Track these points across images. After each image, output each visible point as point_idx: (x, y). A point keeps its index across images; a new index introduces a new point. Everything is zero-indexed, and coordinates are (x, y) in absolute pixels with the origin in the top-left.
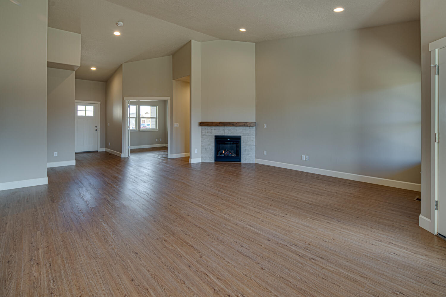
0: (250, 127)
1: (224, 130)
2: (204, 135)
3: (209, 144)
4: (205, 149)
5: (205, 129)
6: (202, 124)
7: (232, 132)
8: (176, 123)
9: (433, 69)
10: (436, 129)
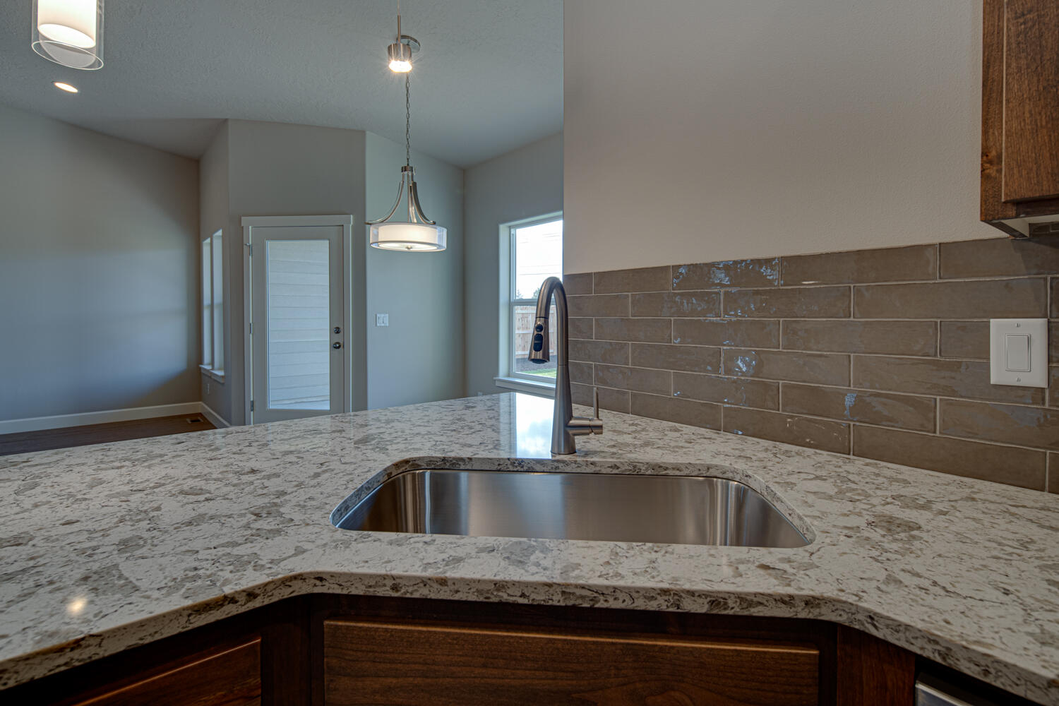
9: (245, 248)
10: (250, 317)
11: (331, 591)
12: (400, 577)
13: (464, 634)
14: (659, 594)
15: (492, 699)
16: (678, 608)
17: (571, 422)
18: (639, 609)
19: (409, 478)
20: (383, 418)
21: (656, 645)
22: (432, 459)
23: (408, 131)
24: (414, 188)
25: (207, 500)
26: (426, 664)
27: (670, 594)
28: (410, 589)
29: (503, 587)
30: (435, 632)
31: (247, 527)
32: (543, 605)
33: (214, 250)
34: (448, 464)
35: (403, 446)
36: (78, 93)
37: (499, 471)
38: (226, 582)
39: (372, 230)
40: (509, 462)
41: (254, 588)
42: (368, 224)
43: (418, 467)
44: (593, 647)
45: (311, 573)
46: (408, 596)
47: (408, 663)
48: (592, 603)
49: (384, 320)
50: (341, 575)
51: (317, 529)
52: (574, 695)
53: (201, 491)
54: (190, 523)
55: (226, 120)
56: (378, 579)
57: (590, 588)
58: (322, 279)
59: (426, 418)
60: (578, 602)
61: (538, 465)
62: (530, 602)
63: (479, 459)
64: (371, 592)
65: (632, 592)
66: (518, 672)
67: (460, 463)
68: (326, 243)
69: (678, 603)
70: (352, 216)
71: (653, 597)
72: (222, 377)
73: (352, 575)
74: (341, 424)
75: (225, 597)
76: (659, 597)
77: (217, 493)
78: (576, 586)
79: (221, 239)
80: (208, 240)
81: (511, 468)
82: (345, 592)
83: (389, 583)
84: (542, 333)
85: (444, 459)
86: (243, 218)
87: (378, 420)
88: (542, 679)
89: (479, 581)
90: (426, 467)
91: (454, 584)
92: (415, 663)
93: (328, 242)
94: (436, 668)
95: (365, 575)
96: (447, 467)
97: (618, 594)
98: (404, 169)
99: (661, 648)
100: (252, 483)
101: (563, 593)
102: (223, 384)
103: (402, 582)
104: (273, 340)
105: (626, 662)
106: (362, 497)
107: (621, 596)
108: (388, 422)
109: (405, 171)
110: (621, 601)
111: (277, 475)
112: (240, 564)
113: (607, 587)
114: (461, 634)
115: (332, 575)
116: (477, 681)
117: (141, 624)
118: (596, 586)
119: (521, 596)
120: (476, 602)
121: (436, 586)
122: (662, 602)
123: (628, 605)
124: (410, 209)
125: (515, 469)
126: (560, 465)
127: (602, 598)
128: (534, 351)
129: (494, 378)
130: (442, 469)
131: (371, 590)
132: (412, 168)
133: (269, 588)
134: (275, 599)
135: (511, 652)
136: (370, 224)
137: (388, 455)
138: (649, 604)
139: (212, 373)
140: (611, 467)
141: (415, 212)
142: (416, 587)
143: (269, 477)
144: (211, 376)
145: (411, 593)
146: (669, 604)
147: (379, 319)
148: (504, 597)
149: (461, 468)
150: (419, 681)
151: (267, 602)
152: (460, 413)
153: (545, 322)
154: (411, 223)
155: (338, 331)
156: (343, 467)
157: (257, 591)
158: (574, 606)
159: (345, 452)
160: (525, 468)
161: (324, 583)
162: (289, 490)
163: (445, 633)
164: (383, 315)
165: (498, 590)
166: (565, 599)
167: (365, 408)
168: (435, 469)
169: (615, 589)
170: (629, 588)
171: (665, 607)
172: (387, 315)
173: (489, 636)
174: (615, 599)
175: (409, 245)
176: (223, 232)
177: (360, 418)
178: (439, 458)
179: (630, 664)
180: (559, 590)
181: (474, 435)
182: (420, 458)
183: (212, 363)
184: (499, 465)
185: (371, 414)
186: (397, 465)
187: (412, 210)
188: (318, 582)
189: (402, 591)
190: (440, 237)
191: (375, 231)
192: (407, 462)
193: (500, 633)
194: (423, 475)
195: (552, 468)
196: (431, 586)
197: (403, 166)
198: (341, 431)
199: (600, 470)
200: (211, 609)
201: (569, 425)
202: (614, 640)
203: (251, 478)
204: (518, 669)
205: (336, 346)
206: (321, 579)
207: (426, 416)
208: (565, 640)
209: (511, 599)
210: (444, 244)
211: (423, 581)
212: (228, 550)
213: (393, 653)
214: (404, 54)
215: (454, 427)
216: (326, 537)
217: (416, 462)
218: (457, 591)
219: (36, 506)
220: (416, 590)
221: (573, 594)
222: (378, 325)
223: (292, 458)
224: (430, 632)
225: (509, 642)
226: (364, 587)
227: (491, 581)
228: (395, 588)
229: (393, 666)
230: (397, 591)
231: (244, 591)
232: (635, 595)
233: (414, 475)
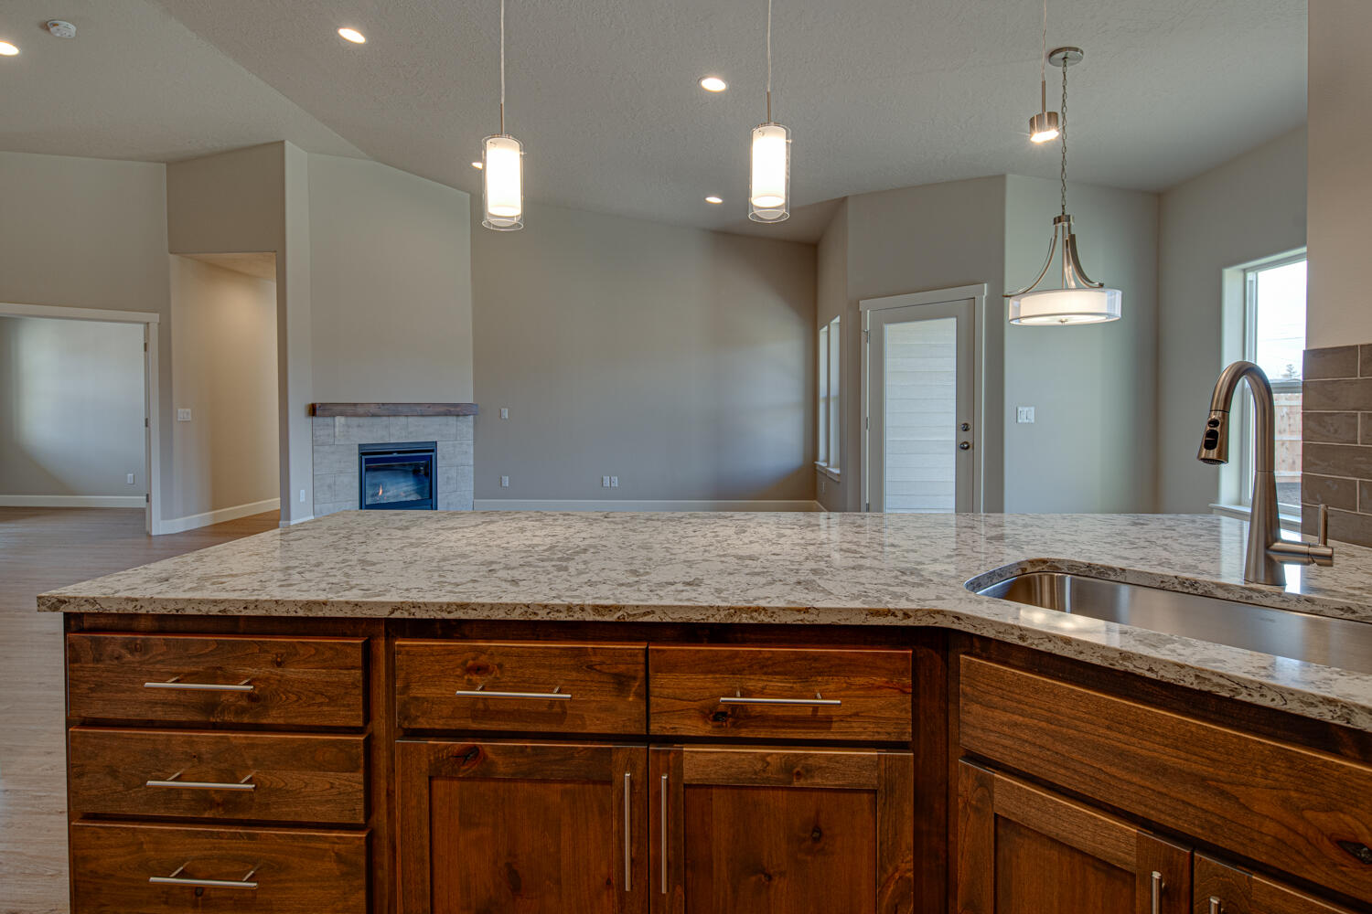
0: (461, 418)
1: (386, 427)
2: (323, 445)
3: (341, 472)
4: (329, 486)
5: (328, 425)
6: (313, 410)
7: (411, 433)
8: (183, 407)
9: (863, 334)
10: (867, 411)
11: (966, 630)
12: (1027, 630)
13: (1088, 694)
14: (1321, 702)
15: (1116, 761)
16: (1348, 723)
17: (1276, 544)
18: (1293, 712)
19: (1046, 579)
20: (1020, 522)
21: (1319, 759)
22: (1074, 564)
23: (1063, 169)
24: (1071, 242)
25: (861, 557)
26: (1050, 711)
27: (1337, 706)
28: (1036, 642)
29: (1129, 658)
30: (1060, 686)
31: (896, 577)
32: (1173, 684)
33: (831, 338)
34: (1094, 572)
35: (1042, 548)
36: (721, 204)
37: (1163, 589)
38: (888, 602)
39: (1012, 303)
40: (1176, 581)
41: (908, 610)
42: (1007, 296)
43: (1057, 569)
44: (1235, 740)
45: (951, 612)
46: (1034, 647)
47: (1034, 707)
48: (1232, 694)
49: (1027, 414)
50: (975, 618)
51: (952, 589)
52: (1210, 782)
53: (856, 552)
54: (853, 568)
55: (845, 199)
56: (1007, 627)
57: (1229, 678)
58: (947, 363)
59: (1075, 528)
60: (1215, 689)
61: (1219, 590)
62: (1159, 678)
63: (1135, 571)
64: (1000, 637)
65: (1283, 693)
66: (1144, 742)
67: (1109, 572)
68: (954, 320)
69: (1348, 717)
70: (986, 285)
71: (1312, 703)
72: (838, 475)
73: (984, 620)
74: (972, 522)
75: (889, 610)
76: (1320, 705)
77: (868, 554)
78: (1213, 673)
79: (838, 326)
80: (825, 328)
81: (1179, 588)
82: (978, 633)
83: (1017, 633)
84: (1218, 429)
85: (1089, 566)
86: (861, 302)
87: (1013, 523)
88: (1173, 756)
89: (1104, 647)
90: (1067, 571)
91: (1078, 645)
92: (1041, 708)
93: (955, 319)
94: (1061, 718)
95: (996, 622)
96: (1092, 575)
97: (1265, 691)
98: (1058, 220)
99: (1325, 763)
100: (894, 553)
101: (1197, 677)
102: (838, 482)
103: (1029, 634)
104: (890, 437)
105: (1277, 766)
106: (994, 581)
107: (1270, 695)
108: (1025, 526)
109: (1059, 222)
110: (1269, 698)
111: (915, 551)
112: (895, 596)
113: (1252, 682)
114: (1085, 693)
115: (968, 617)
116: (1102, 740)
117: (840, 611)
118: (1236, 677)
119: (1148, 670)
120: (1100, 666)
121: (1060, 644)
122: (1325, 711)
123: (1278, 704)
124: (1066, 270)
125: (1186, 591)
126: (1255, 595)
127: (1244, 690)
128: (1204, 450)
129: (1211, 505)
130: (1086, 576)
131: (1001, 635)
132: (1069, 216)
133: (919, 614)
134: (923, 624)
135: (1137, 721)
136: (1010, 296)
137: (1023, 552)
138: (1307, 709)
139: (826, 470)
140: (1342, 609)
141: (1073, 273)
142: (1041, 641)
143: (908, 551)
144: (826, 474)
145: (1037, 645)
146: (1335, 716)
147: (1022, 414)
148: (1130, 667)
149: (1111, 578)
150: (1043, 724)
151: (917, 624)
152: (1122, 528)
153: (1223, 416)
154: (1068, 289)
155: (966, 428)
156: (975, 554)
157: (911, 614)
158: (1209, 692)
159: (975, 544)
160: (1200, 591)
161: (961, 622)
162: (927, 562)
163: (1069, 689)
164: (1026, 409)
165: (1123, 659)
166: (1199, 683)
167: (1001, 510)
168: (1078, 575)
169: (1261, 685)
170: (1280, 688)
171: (1330, 718)
172: (1033, 409)
173: (1114, 702)
174: (1262, 695)
175: (1063, 318)
176: (841, 320)
177: (994, 518)
178: (1083, 563)
179: (1283, 770)
180: (1192, 672)
181: (1134, 550)
182: (1059, 561)
183: (827, 460)
184: (1162, 582)
185: (1007, 517)
186: (1033, 562)
187: (1069, 270)
188: (956, 620)
189: (1029, 641)
190: (1111, 304)
191: (1016, 303)
192: (1044, 562)
193: (1126, 702)
194: (1062, 580)
195: (1241, 596)
196: (1055, 643)
197: (1057, 216)
198: (972, 528)
199: (1321, 611)
200: (880, 615)
201: (1273, 547)
202: (1261, 740)
203: (893, 549)
204: (1146, 740)
205: (964, 447)
206: (958, 618)
207: (1074, 526)
208: (1200, 725)
209: (1138, 671)
210: (1118, 312)
211: (1048, 637)
212: (886, 587)
213: (1019, 694)
214: (1049, 120)
215: (1110, 540)
216: (961, 595)
217: (1056, 564)
218: (1081, 653)
219: (751, 542)
220: (1042, 644)
221: (1209, 680)
222: (1020, 421)
223: (926, 542)
224: (1054, 685)
225: (1136, 712)
226: (994, 632)
227: (1116, 650)
228: (1022, 638)
229: (1020, 706)
230: (1024, 641)
231: (901, 610)
232: (1286, 695)
233: (1052, 578)
